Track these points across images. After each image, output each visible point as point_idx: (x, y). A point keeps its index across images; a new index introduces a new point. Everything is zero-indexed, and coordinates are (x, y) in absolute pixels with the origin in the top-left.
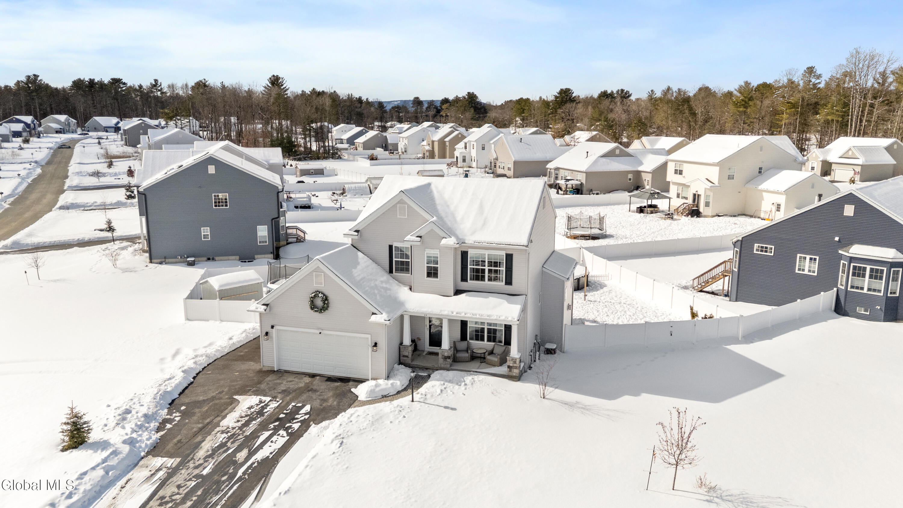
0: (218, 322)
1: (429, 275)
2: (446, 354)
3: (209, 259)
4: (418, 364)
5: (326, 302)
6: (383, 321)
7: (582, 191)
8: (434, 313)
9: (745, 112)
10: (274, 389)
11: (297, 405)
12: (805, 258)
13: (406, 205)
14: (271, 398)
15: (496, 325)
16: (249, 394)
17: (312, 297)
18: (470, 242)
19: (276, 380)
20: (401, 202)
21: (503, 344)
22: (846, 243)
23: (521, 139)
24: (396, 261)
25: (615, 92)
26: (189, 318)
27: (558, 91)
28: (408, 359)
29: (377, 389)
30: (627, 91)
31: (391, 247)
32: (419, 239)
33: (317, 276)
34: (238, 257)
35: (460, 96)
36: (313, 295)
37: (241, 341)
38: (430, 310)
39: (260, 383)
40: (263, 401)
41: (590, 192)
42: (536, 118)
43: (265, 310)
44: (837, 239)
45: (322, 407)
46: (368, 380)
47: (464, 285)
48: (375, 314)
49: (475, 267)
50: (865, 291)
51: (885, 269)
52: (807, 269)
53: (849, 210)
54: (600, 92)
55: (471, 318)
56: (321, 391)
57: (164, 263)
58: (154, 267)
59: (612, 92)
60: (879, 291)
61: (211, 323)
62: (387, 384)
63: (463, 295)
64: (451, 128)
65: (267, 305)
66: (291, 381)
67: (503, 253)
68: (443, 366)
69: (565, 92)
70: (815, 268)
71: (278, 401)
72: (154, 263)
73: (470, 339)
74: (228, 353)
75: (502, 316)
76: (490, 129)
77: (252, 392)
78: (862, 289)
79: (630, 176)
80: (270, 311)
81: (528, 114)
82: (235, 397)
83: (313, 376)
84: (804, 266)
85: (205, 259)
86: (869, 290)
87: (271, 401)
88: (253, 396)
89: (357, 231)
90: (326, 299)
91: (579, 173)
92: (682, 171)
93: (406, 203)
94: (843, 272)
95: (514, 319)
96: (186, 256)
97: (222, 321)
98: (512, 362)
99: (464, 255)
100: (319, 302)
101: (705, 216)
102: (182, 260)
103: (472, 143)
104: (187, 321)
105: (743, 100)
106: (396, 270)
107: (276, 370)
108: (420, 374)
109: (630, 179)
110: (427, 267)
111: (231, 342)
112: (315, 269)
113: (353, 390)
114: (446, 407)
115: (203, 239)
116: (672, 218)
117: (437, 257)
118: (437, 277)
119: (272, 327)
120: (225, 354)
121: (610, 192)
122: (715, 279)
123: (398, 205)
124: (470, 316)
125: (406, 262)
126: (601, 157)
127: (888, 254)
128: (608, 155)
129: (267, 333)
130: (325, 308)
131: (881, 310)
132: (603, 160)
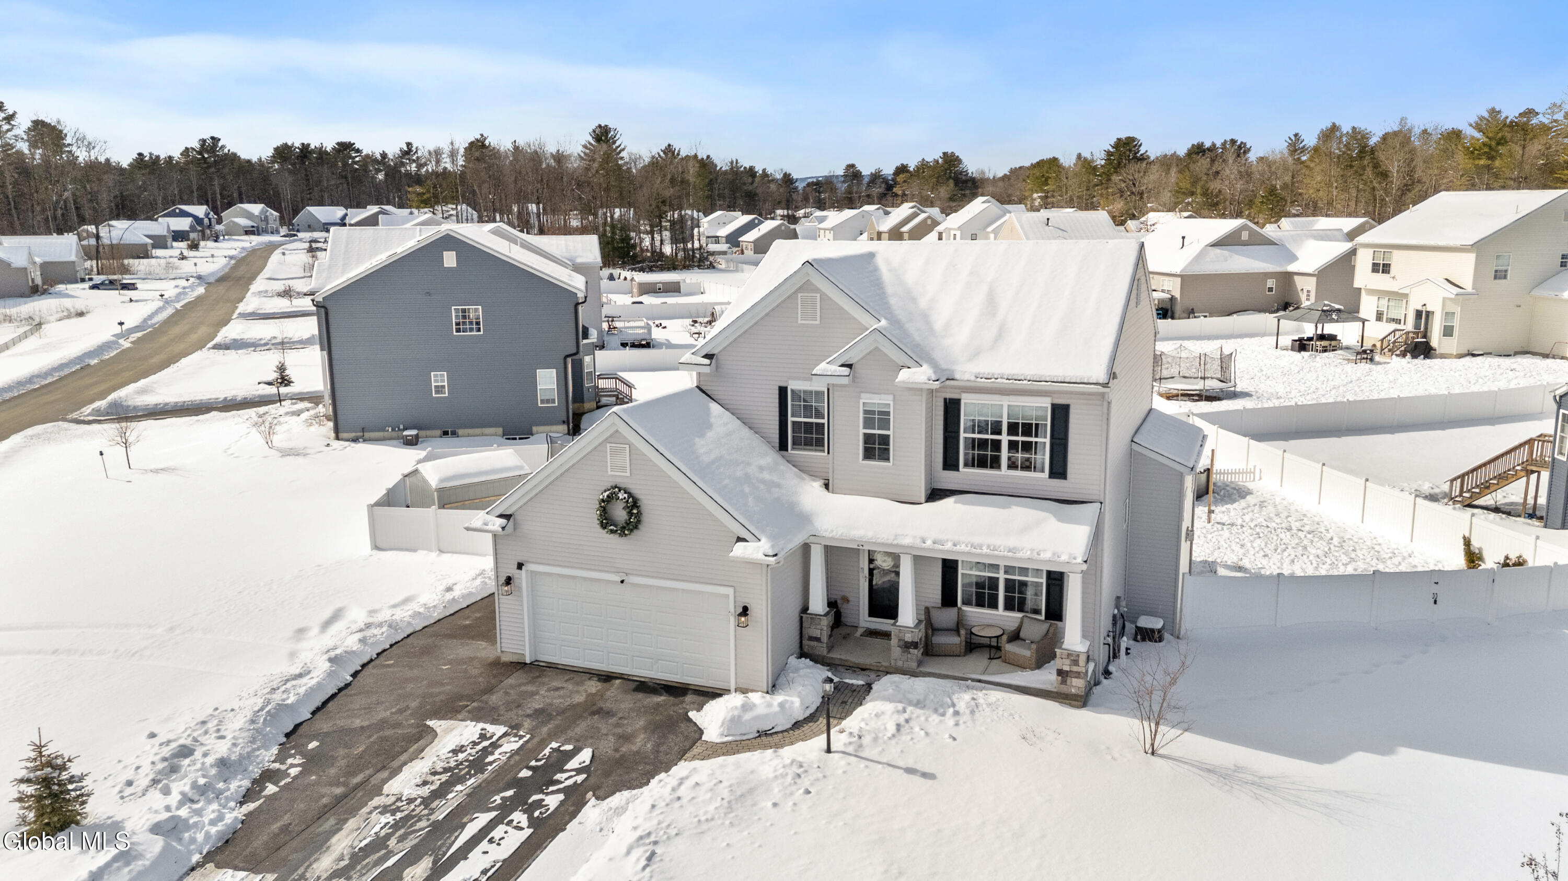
0: (434, 555)
1: (869, 454)
2: (908, 637)
3: (445, 433)
4: (843, 657)
5: (635, 511)
6: (760, 556)
7: (1173, 313)
8: (879, 541)
9: (1489, 168)
10: (519, 706)
11: (562, 749)
13: (818, 295)
14: (506, 728)
15: (1024, 571)
16: (460, 717)
17: (603, 501)
18: (966, 377)
19: (524, 684)
20: (807, 287)
21: (1043, 617)
23: (1048, 219)
24: (794, 423)
25: (1218, 145)
26: (379, 545)
27: (1112, 143)
28: (820, 644)
29: (747, 716)
30: (1242, 143)
31: (783, 391)
32: (845, 371)
33: (614, 452)
34: (500, 430)
35: (929, 159)
36: (606, 494)
37: (470, 594)
38: (870, 534)
39: (490, 690)
40: (488, 736)
41: (1191, 313)
42: (1070, 193)
43: (503, 528)
45: (617, 756)
46: (728, 691)
47: (949, 479)
48: (744, 540)
49: (977, 436)
54: (1190, 146)
55: (969, 553)
56: (620, 715)
57: (361, 440)
58: (341, 448)
59: (1214, 145)
61: (421, 554)
62: (770, 705)
63: (949, 502)
64: (912, 208)
65: (507, 517)
66: (557, 689)
67: (1045, 403)
68: (900, 663)
69: (1125, 144)
71: (521, 737)
72: (342, 440)
73: (964, 603)
74: (439, 620)
75: (1044, 551)
76: (986, 205)
77: (469, 712)
79: (1271, 283)
80: (515, 529)
81: (1054, 187)
82: (430, 723)
83: (607, 678)
85: (439, 432)
87: (505, 735)
88: (469, 722)
89: (709, 356)
90: (634, 505)
92: (1389, 265)
93: (817, 290)
95: (1075, 558)
96: (401, 427)
97: (441, 551)
98: (1067, 662)
99: (952, 408)
100: (619, 513)
101: (1443, 356)
102: (394, 434)
103: (953, 232)
104: (375, 552)
105: (1484, 144)
106: (794, 443)
107: (528, 661)
108: (847, 681)
109: (1270, 289)
110: (865, 434)
111: (449, 596)
112: (611, 436)
113: (692, 714)
114: (910, 771)
115: (434, 395)
116: (1372, 360)
117: (888, 413)
118: (888, 459)
119: (520, 566)
120: (433, 622)
122: (1504, 479)
123: (800, 295)
124: (967, 549)
125: (817, 424)
126: (1212, 246)
128: (1226, 242)
129: (508, 579)
130: (628, 524)
132: (1215, 252)
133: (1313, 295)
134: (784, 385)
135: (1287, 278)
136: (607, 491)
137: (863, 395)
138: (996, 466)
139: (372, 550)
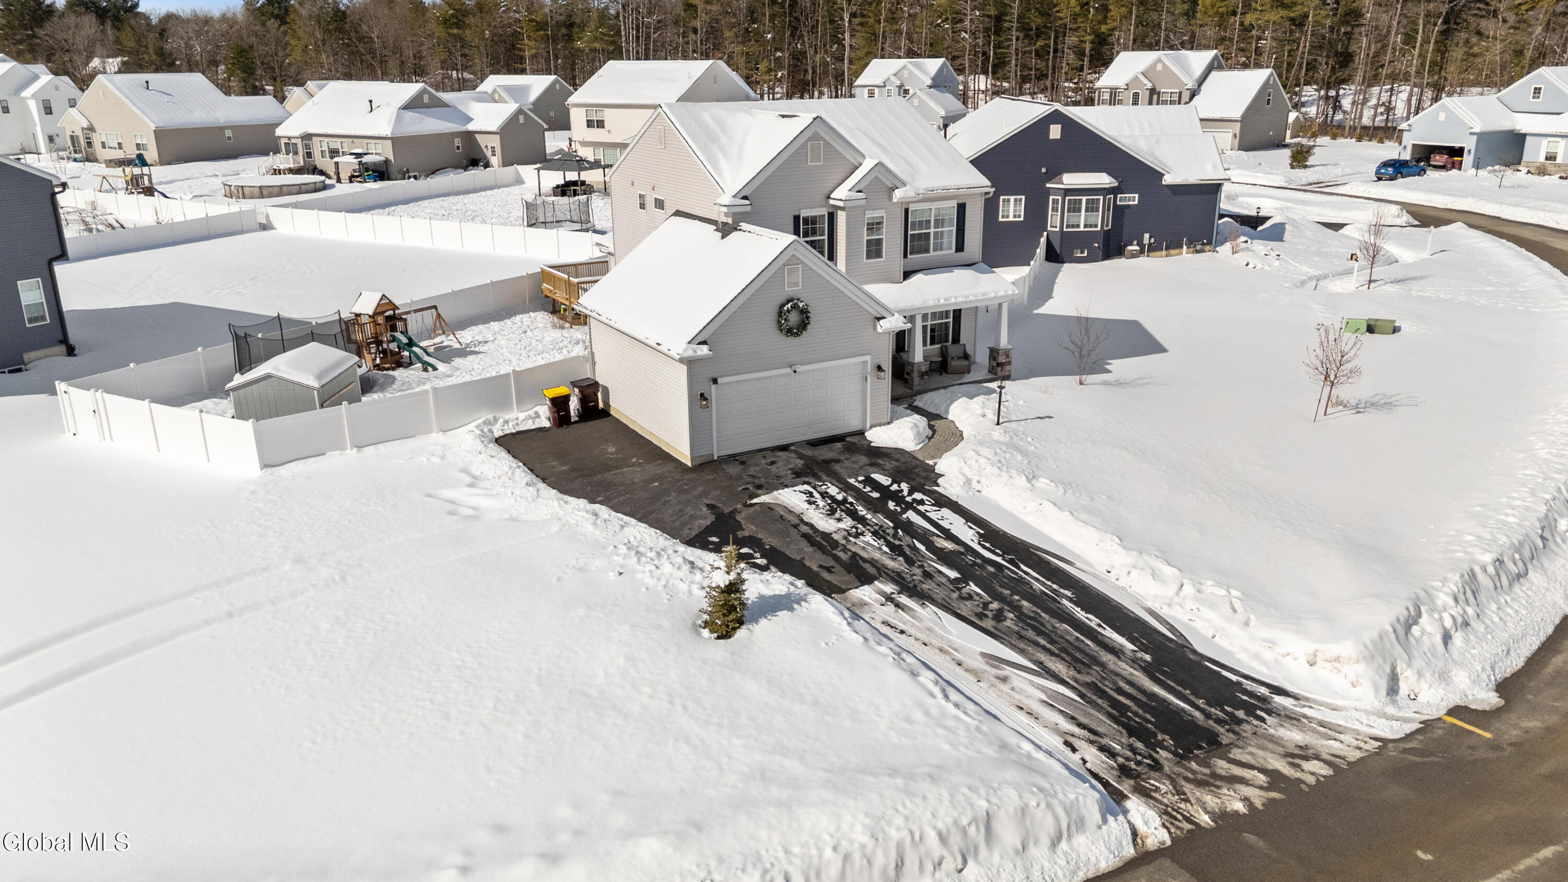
0: (351, 452)
1: (868, 255)
5: (806, 319)
7: (388, 175)
12: (1009, 201)
13: (822, 142)
20: (816, 137)
22: (1054, 174)
26: (267, 463)
31: (797, 218)
33: (790, 272)
41: (404, 175)
44: (1044, 170)
46: (864, 429)
47: (910, 263)
48: (884, 318)
49: (918, 231)
50: (1082, 229)
51: (1101, 198)
52: (1011, 214)
53: (1055, 132)
60: (1096, 226)
63: (920, 277)
65: (705, 343)
67: (954, 203)
70: (1020, 211)
78: (1078, 226)
79: (455, 142)
84: (1008, 211)
86: (1085, 226)
89: (745, 198)
91: (373, 141)
92: (603, 121)
93: (820, 138)
94: (1055, 209)
99: (906, 214)
100: (794, 318)
104: (270, 470)
109: (458, 148)
110: (867, 241)
113: (872, 445)
117: (882, 223)
118: (881, 256)
121: (433, 173)
123: (809, 143)
125: (819, 240)
126: (404, 109)
127: (1103, 180)
128: (413, 105)
129: (702, 395)
130: (803, 325)
131: (1099, 247)
132: (409, 114)
133: (498, 151)
134: (797, 214)
135: (469, 137)
136: (787, 303)
137: (867, 212)
138: (927, 251)
139: (262, 469)
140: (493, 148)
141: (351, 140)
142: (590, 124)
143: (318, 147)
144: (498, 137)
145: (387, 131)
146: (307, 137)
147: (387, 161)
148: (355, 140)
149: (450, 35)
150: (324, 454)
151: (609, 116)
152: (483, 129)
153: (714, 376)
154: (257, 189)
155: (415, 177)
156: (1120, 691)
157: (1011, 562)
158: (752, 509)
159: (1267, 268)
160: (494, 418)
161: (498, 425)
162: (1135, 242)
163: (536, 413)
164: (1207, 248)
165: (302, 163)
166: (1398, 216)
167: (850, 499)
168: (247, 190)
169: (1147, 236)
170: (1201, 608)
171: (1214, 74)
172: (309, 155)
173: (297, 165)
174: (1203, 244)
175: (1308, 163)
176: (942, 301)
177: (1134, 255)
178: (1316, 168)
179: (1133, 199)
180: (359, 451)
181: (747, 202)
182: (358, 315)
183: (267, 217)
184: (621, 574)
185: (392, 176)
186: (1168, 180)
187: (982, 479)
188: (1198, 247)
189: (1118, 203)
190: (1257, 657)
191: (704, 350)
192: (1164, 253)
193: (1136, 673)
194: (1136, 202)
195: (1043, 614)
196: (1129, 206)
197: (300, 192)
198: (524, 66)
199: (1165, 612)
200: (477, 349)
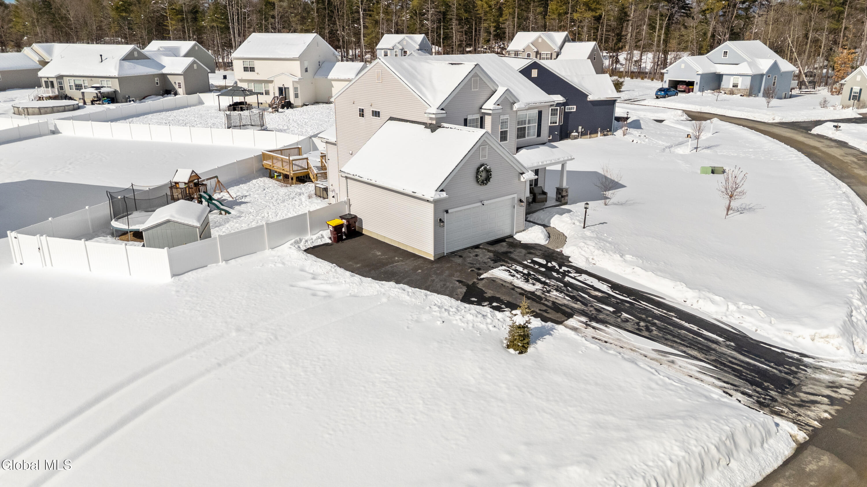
0: (222, 264)
7: (117, 99)
11: (529, 262)
13: (478, 78)
14: (503, 267)
20: (476, 75)
31: (466, 120)
32: (500, 107)
33: (483, 150)
40: (506, 270)
41: (127, 100)
43: (447, 195)
46: (513, 235)
48: (523, 173)
49: (520, 126)
51: (559, 108)
67: (537, 111)
71: (513, 266)
79: (157, 80)
82: (481, 277)
83: (476, 247)
86: (551, 123)
87: (508, 267)
89: (442, 109)
91: (105, 80)
92: (254, 68)
100: (484, 174)
101: (296, 107)
104: (175, 278)
107: (445, 255)
109: (157, 83)
110: (501, 132)
112: (482, 143)
114: (601, 224)
117: (507, 123)
118: (506, 140)
119: (447, 212)
121: (144, 98)
123: (472, 78)
126: (123, 60)
127: (559, 98)
128: (128, 58)
129: (440, 220)
130: (488, 179)
131: (558, 134)
132: (126, 64)
133: (183, 85)
134: (466, 118)
135: (164, 77)
136: (481, 167)
137: (501, 116)
138: (524, 137)
139: (172, 277)
140: (179, 83)
141: (90, 79)
142: (246, 69)
143: (67, 83)
144: (182, 77)
145: (115, 74)
146: (60, 77)
147: (115, 92)
148: (92, 79)
149: (122, 17)
150: (207, 266)
151: (257, 64)
152: (173, 72)
153: (446, 209)
154: (37, 109)
155: (133, 100)
156: (730, 362)
157: (634, 300)
158: (483, 282)
159: (643, 142)
160: (300, 239)
161: (302, 243)
162: (575, 131)
163: (322, 235)
164: (609, 133)
165: (57, 93)
166: (682, 116)
167: (532, 273)
168: (30, 111)
169: (580, 127)
170: (744, 316)
171: (567, 44)
172: (61, 88)
173: (54, 94)
174: (607, 131)
175: (621, 90)
176: (540, 163)
177: (576, 138)
178: (625, 92)
179: (573, 108)
180: (226, 263)
181: (444, 112)
182: (176, 183)
183: (55, 126)
184: (443, 322)
185: (120, 101)
186: (590, 98)
187: (595, 258)
188: (605, 133)
189: (566, 111)
190: (784, 339)
191: (444, 195)
192: (589, 136)
193: (732, 352)
194: (575, 110)
195: (668, 326)
196: (571, 112)
197: (64, 111)
198: (169, 35)
199: (724, 320)
200: (243, 200)
